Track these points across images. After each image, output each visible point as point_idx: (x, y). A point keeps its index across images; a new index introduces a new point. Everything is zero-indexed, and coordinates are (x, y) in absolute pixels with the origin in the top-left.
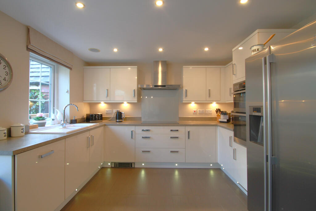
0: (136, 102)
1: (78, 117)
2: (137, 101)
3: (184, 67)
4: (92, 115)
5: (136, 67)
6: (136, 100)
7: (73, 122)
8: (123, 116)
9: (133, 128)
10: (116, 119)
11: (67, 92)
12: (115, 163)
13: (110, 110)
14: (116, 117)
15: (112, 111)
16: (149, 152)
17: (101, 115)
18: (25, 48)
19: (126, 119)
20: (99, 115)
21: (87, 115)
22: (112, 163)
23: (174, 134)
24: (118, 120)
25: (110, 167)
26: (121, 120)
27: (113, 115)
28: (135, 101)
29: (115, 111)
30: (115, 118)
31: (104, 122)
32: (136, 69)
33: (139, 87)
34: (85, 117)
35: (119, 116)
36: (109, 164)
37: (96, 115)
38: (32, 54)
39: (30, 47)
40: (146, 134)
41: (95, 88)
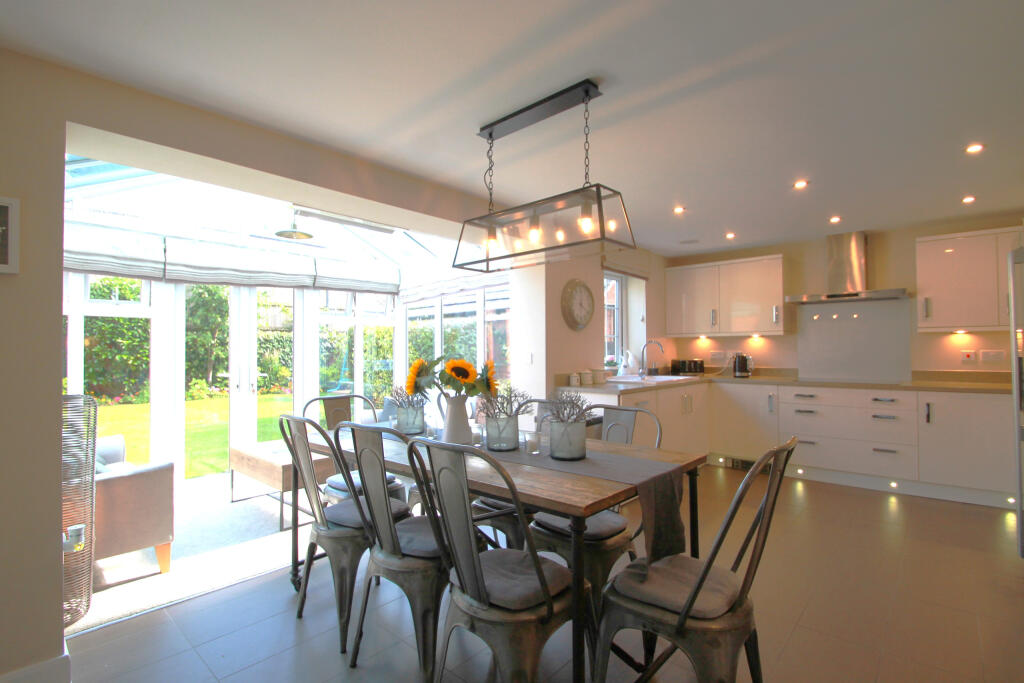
0: (781, 333)
1: (659, 365)
2: (785, 331)
3: (918, 239)
4: (684, 362)
5: (781, 256)
6: (781, 328)
7: (653, 372)
8: (751, 365)
9: (771, 390)
10: (735, 371)
11: (643, 320)
12: (733, 460)
13: (720, 354)
14: (735, 367)
15: (725, 355)
16: (812, 443)
17: (702, 362)
18: (600, 264)
19: (757, 372)
20: (695, 362)
21: (673, 361)
22: (726, 459)
23: (883, 409)
24: (738, 374)
25: (723, 465)
26: (745, 374)
27: (728, 364)
28: (779, 331)
29: (731, 354)
30: (732, 370)
31: (708, 376)
32: (780, 262)
33: (787, 300)
34: (670, 365)
35: (741, 365)
36: (721, 460)
37: (690, 362)
38: (606, 272)
39: (605, 264)
40: (805, 405)
41: (684, 303)
